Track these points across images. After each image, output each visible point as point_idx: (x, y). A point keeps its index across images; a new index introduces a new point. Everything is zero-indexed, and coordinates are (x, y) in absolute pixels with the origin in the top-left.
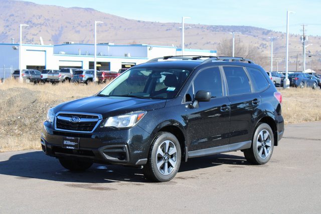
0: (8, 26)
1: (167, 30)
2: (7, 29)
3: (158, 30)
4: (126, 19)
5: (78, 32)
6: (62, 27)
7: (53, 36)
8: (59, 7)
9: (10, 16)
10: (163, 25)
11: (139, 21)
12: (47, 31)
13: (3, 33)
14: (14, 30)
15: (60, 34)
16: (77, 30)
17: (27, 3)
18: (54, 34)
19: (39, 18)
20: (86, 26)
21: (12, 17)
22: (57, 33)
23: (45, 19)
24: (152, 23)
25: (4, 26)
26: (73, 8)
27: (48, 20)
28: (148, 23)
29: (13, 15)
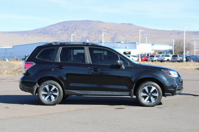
0: (89, 33)
1: (170, 34)
2: (89, 34)
3: (166, 34)
4: (149, 29)
5: (124, 36)
6: (116, 33)
7: (111, 38)
8: (115, 23)
9: (91, 28)
10: (168, 31)
11: (156, 30)
12: (109, 35)
13: (87, 37)
14: (92, 35)
15: (115, 37)
16: (124, 35)
17: (99, 22)
18: (112, 37)
19: (105, 29)
20: (128, 32)
21: (91, 29)
22: (114, 36)
23: (108, 29)
24: (162, 30)
25: (88, 33)
26: (122, 23)
27: (109, 30)
28: (160, 30)
29: (92, 28)
